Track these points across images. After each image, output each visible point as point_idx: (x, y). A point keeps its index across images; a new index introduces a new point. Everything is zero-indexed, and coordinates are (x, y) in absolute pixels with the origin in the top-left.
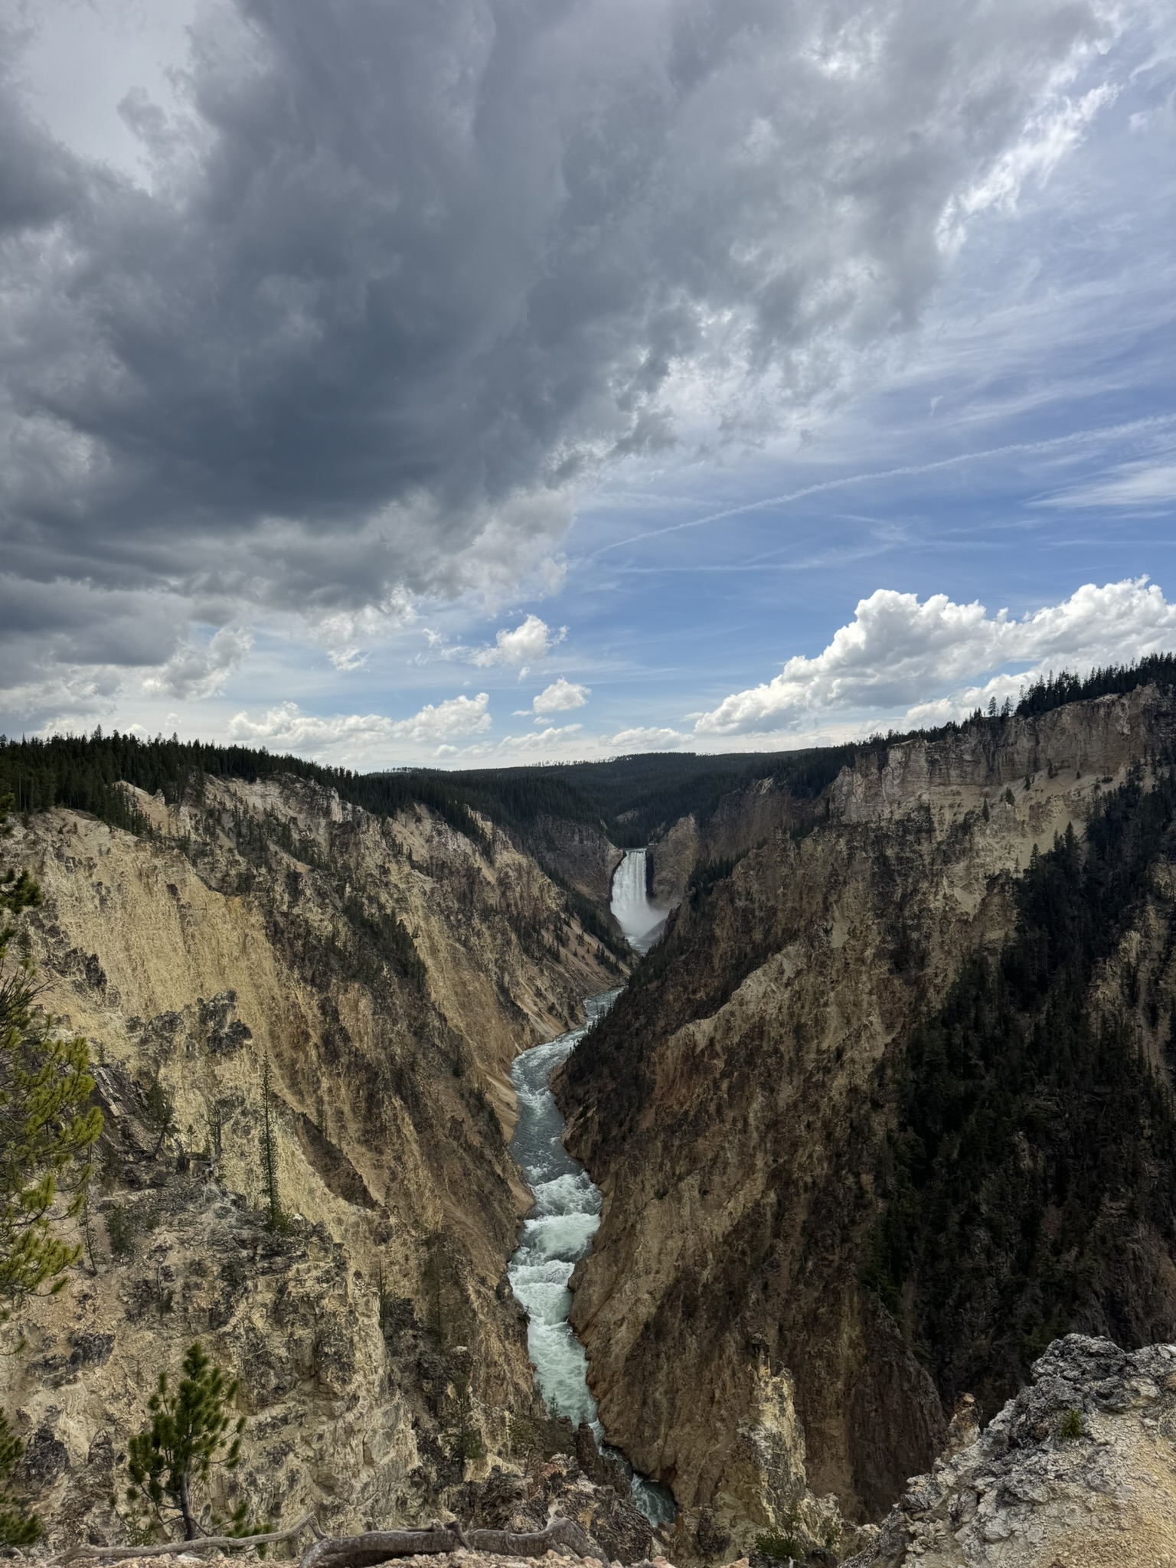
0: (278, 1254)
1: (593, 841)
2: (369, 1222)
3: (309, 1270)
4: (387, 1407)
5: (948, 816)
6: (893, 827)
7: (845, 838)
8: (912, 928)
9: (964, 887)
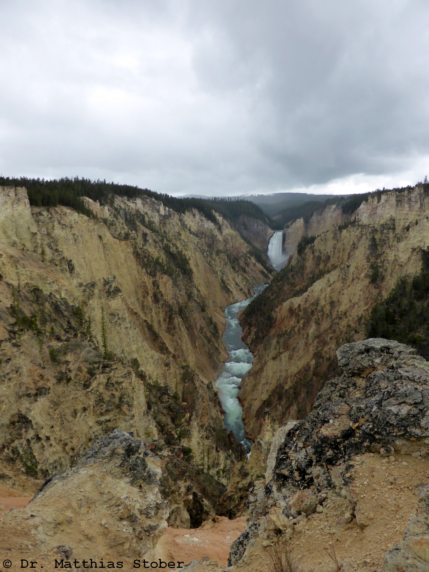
0: (107, 367)
1: (262, 227)
2: (163, 359)
3: (118, 373)
4: (146, 420)
5: (402, 223)
6: (379, 227)
7: (360, 230)
8: (380, 267)
9: (403, 252)
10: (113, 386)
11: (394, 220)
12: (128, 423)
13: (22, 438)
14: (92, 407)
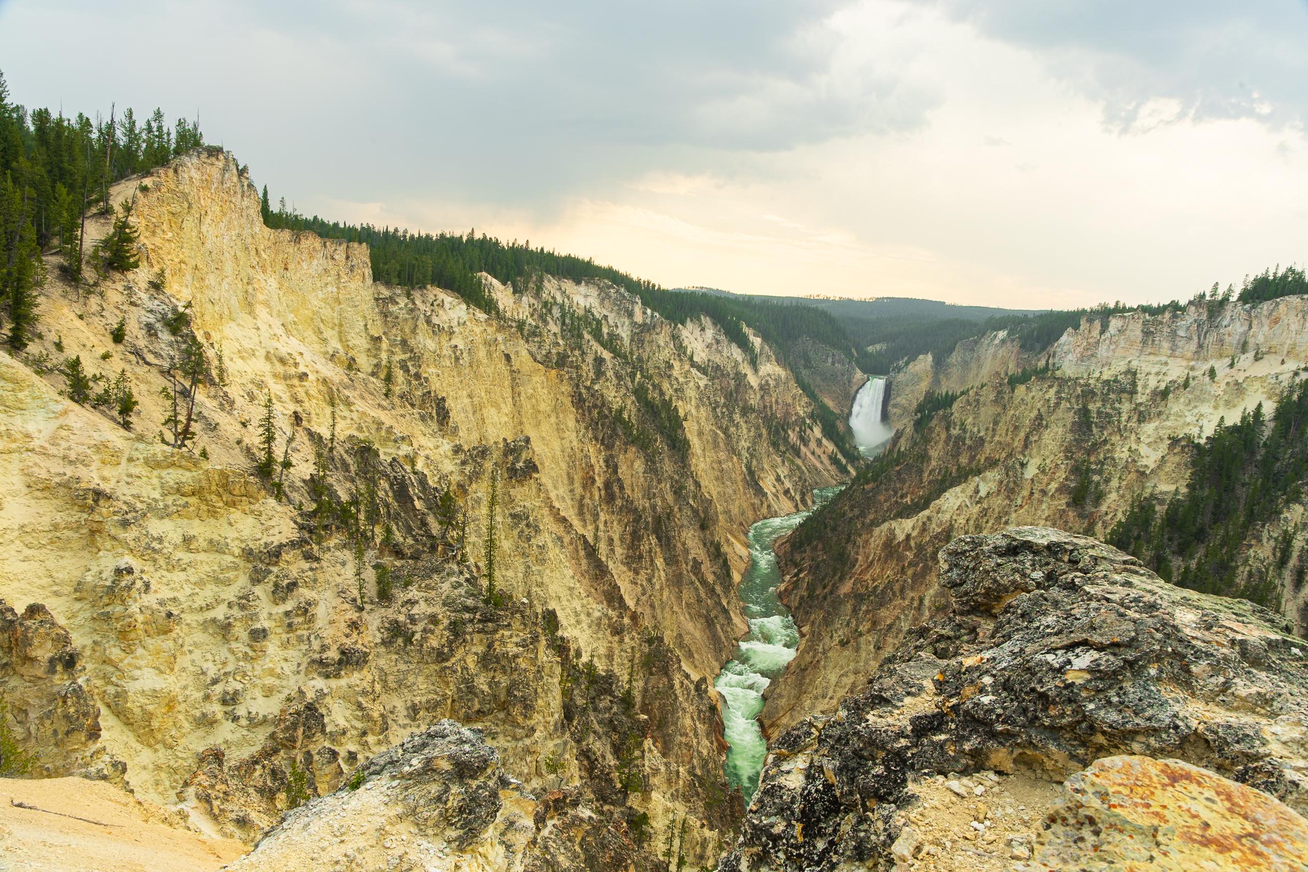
0: (490, 621)
1: (843, 365)
2: (610, 619)
3: (511, 636)
4: (558, 741)
5: (1152, 383)
6: (1099, 385)
7: (1055, 389)
8: (1095, 472)
9: (1149, 444)
10: (498, 662)
11: (1135, 374)
12: (520, 744)
13: (294, 748)
14: (449, 701)
